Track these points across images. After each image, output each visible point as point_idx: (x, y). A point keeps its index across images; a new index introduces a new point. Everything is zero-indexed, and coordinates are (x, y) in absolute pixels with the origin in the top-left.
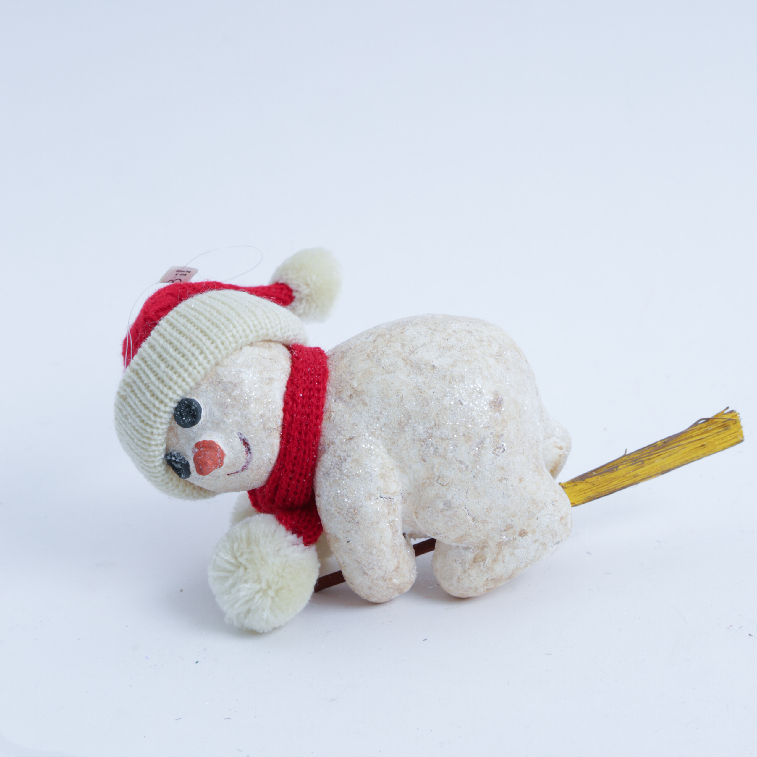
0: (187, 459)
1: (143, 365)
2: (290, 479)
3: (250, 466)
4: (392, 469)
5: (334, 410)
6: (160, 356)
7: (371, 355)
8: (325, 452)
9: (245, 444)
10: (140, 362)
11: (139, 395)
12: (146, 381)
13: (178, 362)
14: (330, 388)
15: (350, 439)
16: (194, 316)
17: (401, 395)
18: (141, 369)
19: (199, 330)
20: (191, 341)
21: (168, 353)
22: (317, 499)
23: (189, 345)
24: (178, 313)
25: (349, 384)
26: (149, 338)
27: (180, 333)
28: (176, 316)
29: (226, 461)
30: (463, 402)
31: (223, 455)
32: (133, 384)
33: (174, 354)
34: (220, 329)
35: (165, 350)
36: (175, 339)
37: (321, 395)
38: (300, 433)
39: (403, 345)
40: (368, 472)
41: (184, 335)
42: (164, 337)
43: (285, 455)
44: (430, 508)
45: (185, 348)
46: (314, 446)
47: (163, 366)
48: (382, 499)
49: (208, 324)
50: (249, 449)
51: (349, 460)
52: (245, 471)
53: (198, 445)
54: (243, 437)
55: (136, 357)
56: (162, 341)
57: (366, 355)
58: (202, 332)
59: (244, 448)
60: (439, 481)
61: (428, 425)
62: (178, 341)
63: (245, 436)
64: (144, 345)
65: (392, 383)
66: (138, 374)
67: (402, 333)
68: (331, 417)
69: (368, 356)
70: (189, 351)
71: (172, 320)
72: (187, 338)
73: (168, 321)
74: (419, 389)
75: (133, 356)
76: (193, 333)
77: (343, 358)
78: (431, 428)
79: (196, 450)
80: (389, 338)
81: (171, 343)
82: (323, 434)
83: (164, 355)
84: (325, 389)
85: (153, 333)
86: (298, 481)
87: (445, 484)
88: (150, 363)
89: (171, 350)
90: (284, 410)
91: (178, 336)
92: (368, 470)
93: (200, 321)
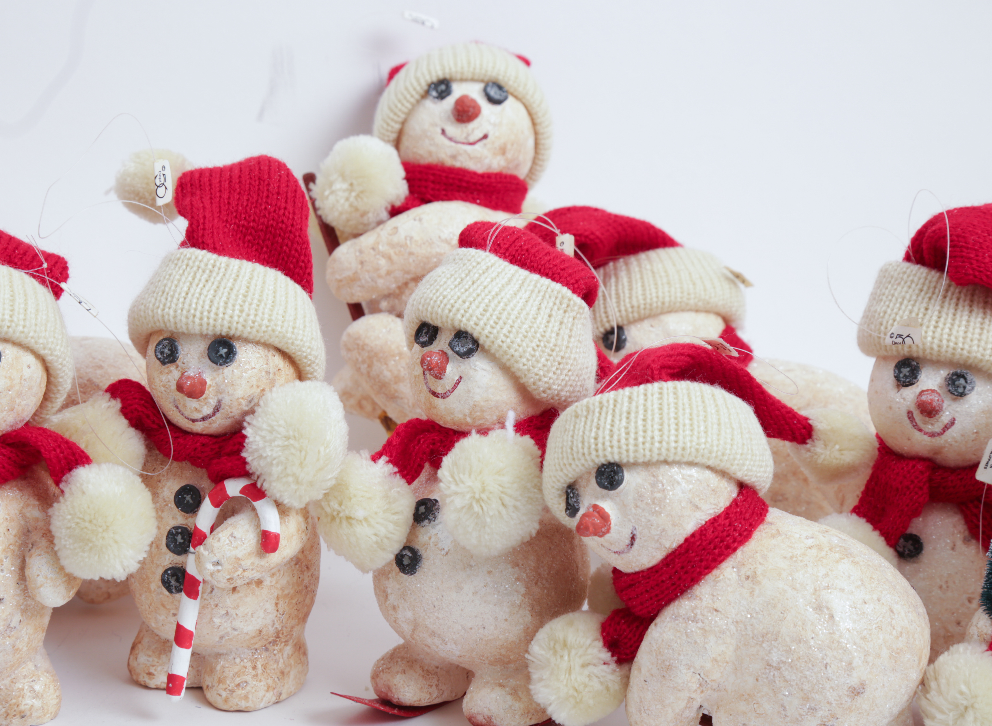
0: (581, 505)
1: (611, 406)
2: (647, 591)
3: (622, 555)
4: (727, 663)
5: (725, 574)
6: (629, 413)
7: (795, 559)
8: (689, 599)
9: (633, 538)
10: (611, 402)
11: (588, 428)
12: (602, 423)
13: (636, 433)
14: (741, 553)
15: (716, 610)
16: (683, 404)
17: (785, 615)
18: (607, 408)
19: (676, 421)
20: (661, 424)
21: (636, 417)
22: (652, 626)
23: (656, 427)
24: (675, 388)
25: (755, 566)
26: (636, 388)
27: (660, 409)
28: (671, 390)
29: (607, 536)
30: (828, 667)
31: (608, 531)
32: (591, 413)
33: (640, 423)
34: (691, 436)
35: (637, 412)
36: (653, 410)
37: (726, 552)
38: (682, 568)
39: (827, 575)
40: (706, 648)
41: (661, 414)
42: (646, 400)
43: (657, 572)
44: (731, 717)
45: (652, 426)
46: (685, 586)
47: (624, 423)
48: (699, 677)
49: (687, 422)
50: (632, 544)
51: (700, 624)
52: (617, 555)
53: (595, 507)
54: (635, 532)
55: (613, 393)
56: (641, 401)
57: (791, 554)
58: (677, 424)
59: (628, 541)
60: (755, 706)
61: (784, 659)
62: (653, 415)
63: (637, 533)
64: (627, 390)
65: (787, 599)
66: (601, 408)
67: (837, 562)
68: (718, 577)
69: (792, 557)
70: (653, 432)
71: (665, 391)
72: (661, 419)
73: (661, 388)
74: (803, 624)
75: (612, 390)
76: (669, 419)
77: (773, 536)
78: (784, 663)
79: (591, 510)
80: (822, 557)
81: (646, 411)
82: (701, 584)
83: (633, 415)
84: (735, 550)
85: (642, 387)
86: (651, 598)
87: (758, 712)
88: (617, 411)
89: (641, 416)
90: (686, 540)
91: (656, 411)
92: (707, 647)
93: (684, 414)
